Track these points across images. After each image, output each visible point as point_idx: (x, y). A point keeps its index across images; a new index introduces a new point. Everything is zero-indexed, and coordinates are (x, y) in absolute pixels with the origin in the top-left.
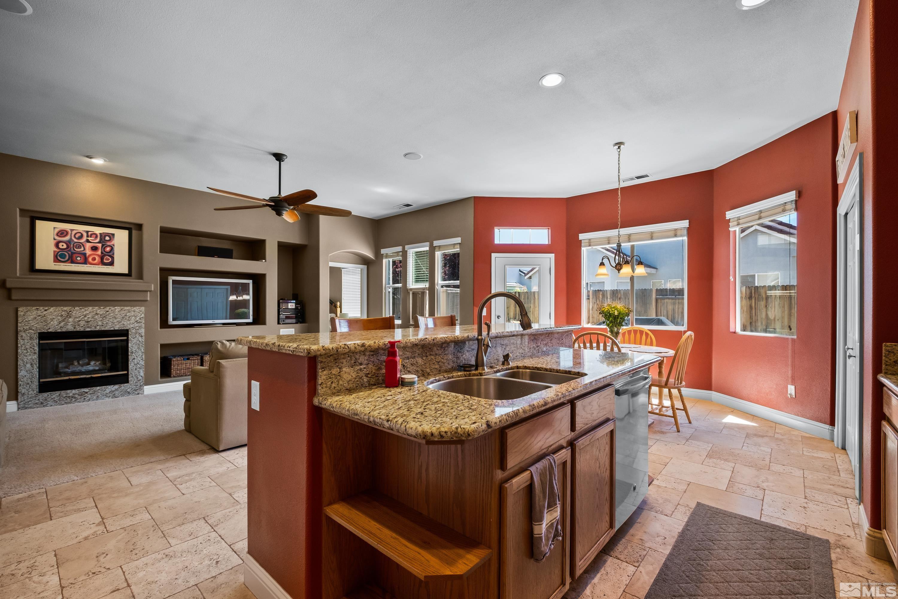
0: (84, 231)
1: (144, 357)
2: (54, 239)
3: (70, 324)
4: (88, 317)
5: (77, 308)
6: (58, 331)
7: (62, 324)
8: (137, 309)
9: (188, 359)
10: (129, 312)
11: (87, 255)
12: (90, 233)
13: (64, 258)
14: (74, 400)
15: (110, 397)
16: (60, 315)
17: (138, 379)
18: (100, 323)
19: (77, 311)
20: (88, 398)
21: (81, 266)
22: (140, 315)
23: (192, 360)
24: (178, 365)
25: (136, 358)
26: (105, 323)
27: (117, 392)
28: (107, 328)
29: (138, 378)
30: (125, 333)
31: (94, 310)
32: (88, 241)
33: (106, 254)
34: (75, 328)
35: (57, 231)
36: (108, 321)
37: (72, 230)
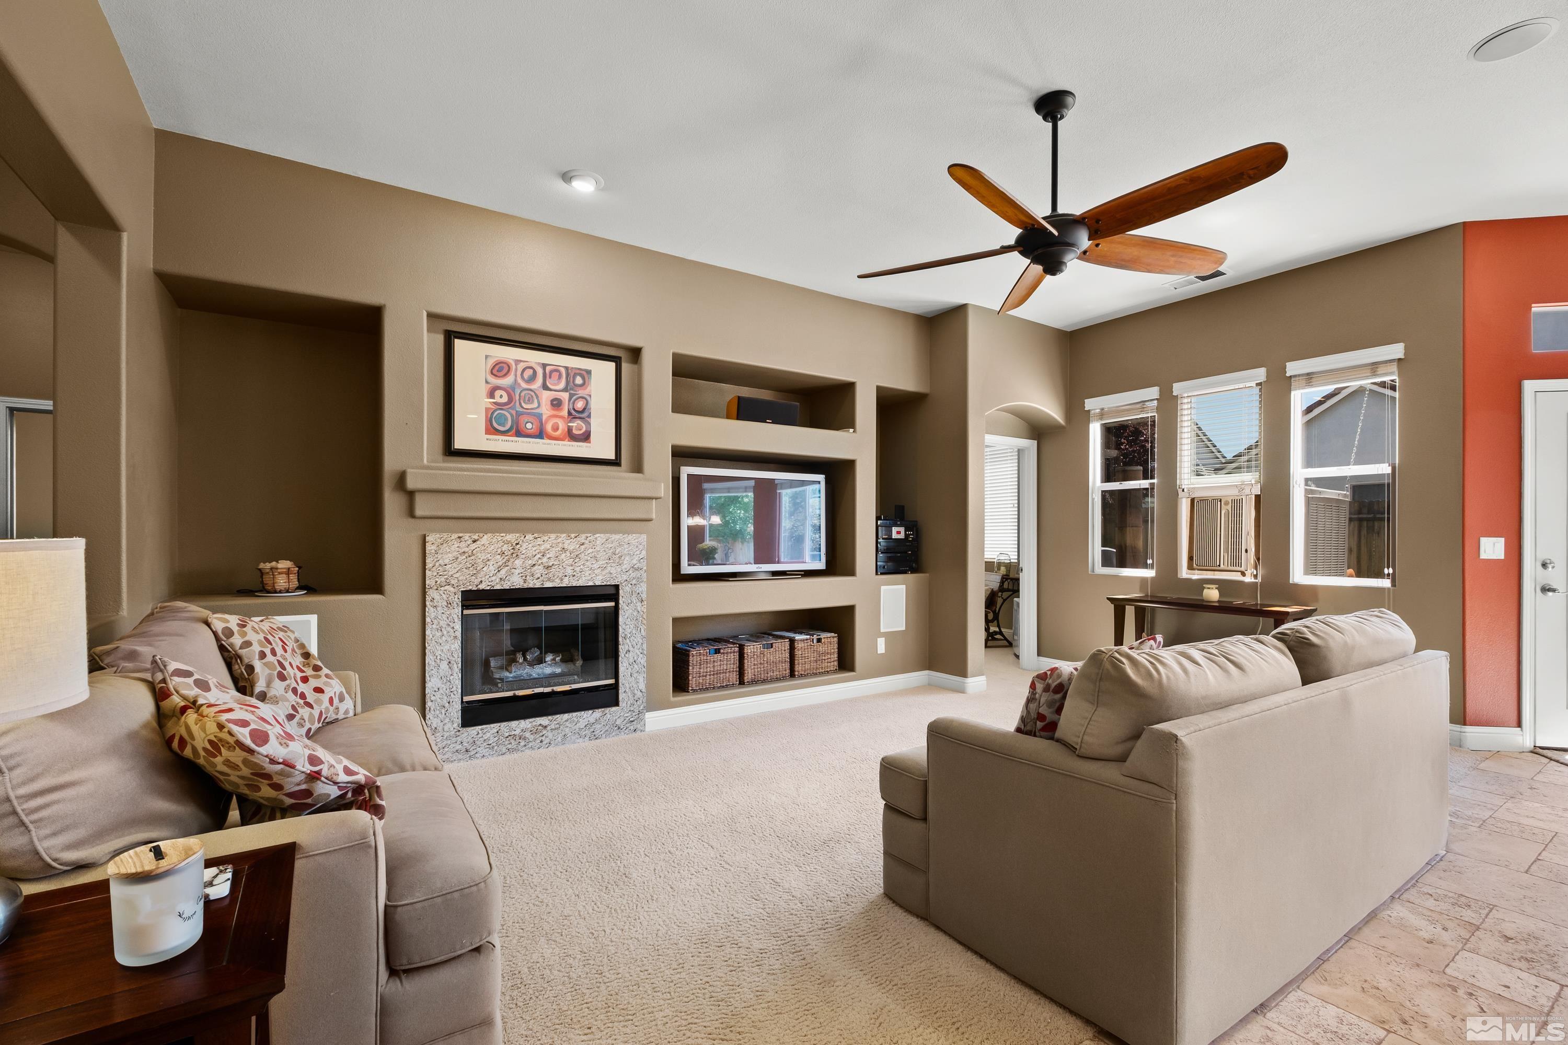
0: (539, 364)
1: (645, 646)
2: (487, 382)
3: (517, 571)
4: (548, 556)
5: (529, 537)
6: (495, 588)
7: (503, 572)
8: (631, 538)
9: (717, 651)
10: (620, 545)
11: (544, 418)
12: (548, 369)
13: (503, 425)
14: (523, 743)
15: (587, 738)
16: (499, 551)
17: (636, 698)
18: (569, 571)
19: (529, 542)
20: (547, 741)
21: (534, 443)
22: (638, 552)
23: (724, 653)
24: (700, 665)
25: (631, 649)
26: (578, 569)
27: (598, 726)
28: (582, 582)
29: (634, 695)
30: (612, 593)
31: (559, 540)
32: (545, 387)
33: (578, 415)
34: (525, 581)
35: (491, 362)
36: (584, 565)
37: (518, 362)
